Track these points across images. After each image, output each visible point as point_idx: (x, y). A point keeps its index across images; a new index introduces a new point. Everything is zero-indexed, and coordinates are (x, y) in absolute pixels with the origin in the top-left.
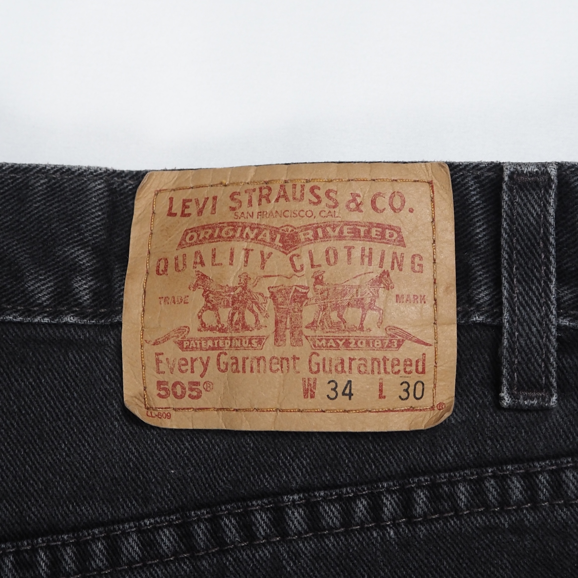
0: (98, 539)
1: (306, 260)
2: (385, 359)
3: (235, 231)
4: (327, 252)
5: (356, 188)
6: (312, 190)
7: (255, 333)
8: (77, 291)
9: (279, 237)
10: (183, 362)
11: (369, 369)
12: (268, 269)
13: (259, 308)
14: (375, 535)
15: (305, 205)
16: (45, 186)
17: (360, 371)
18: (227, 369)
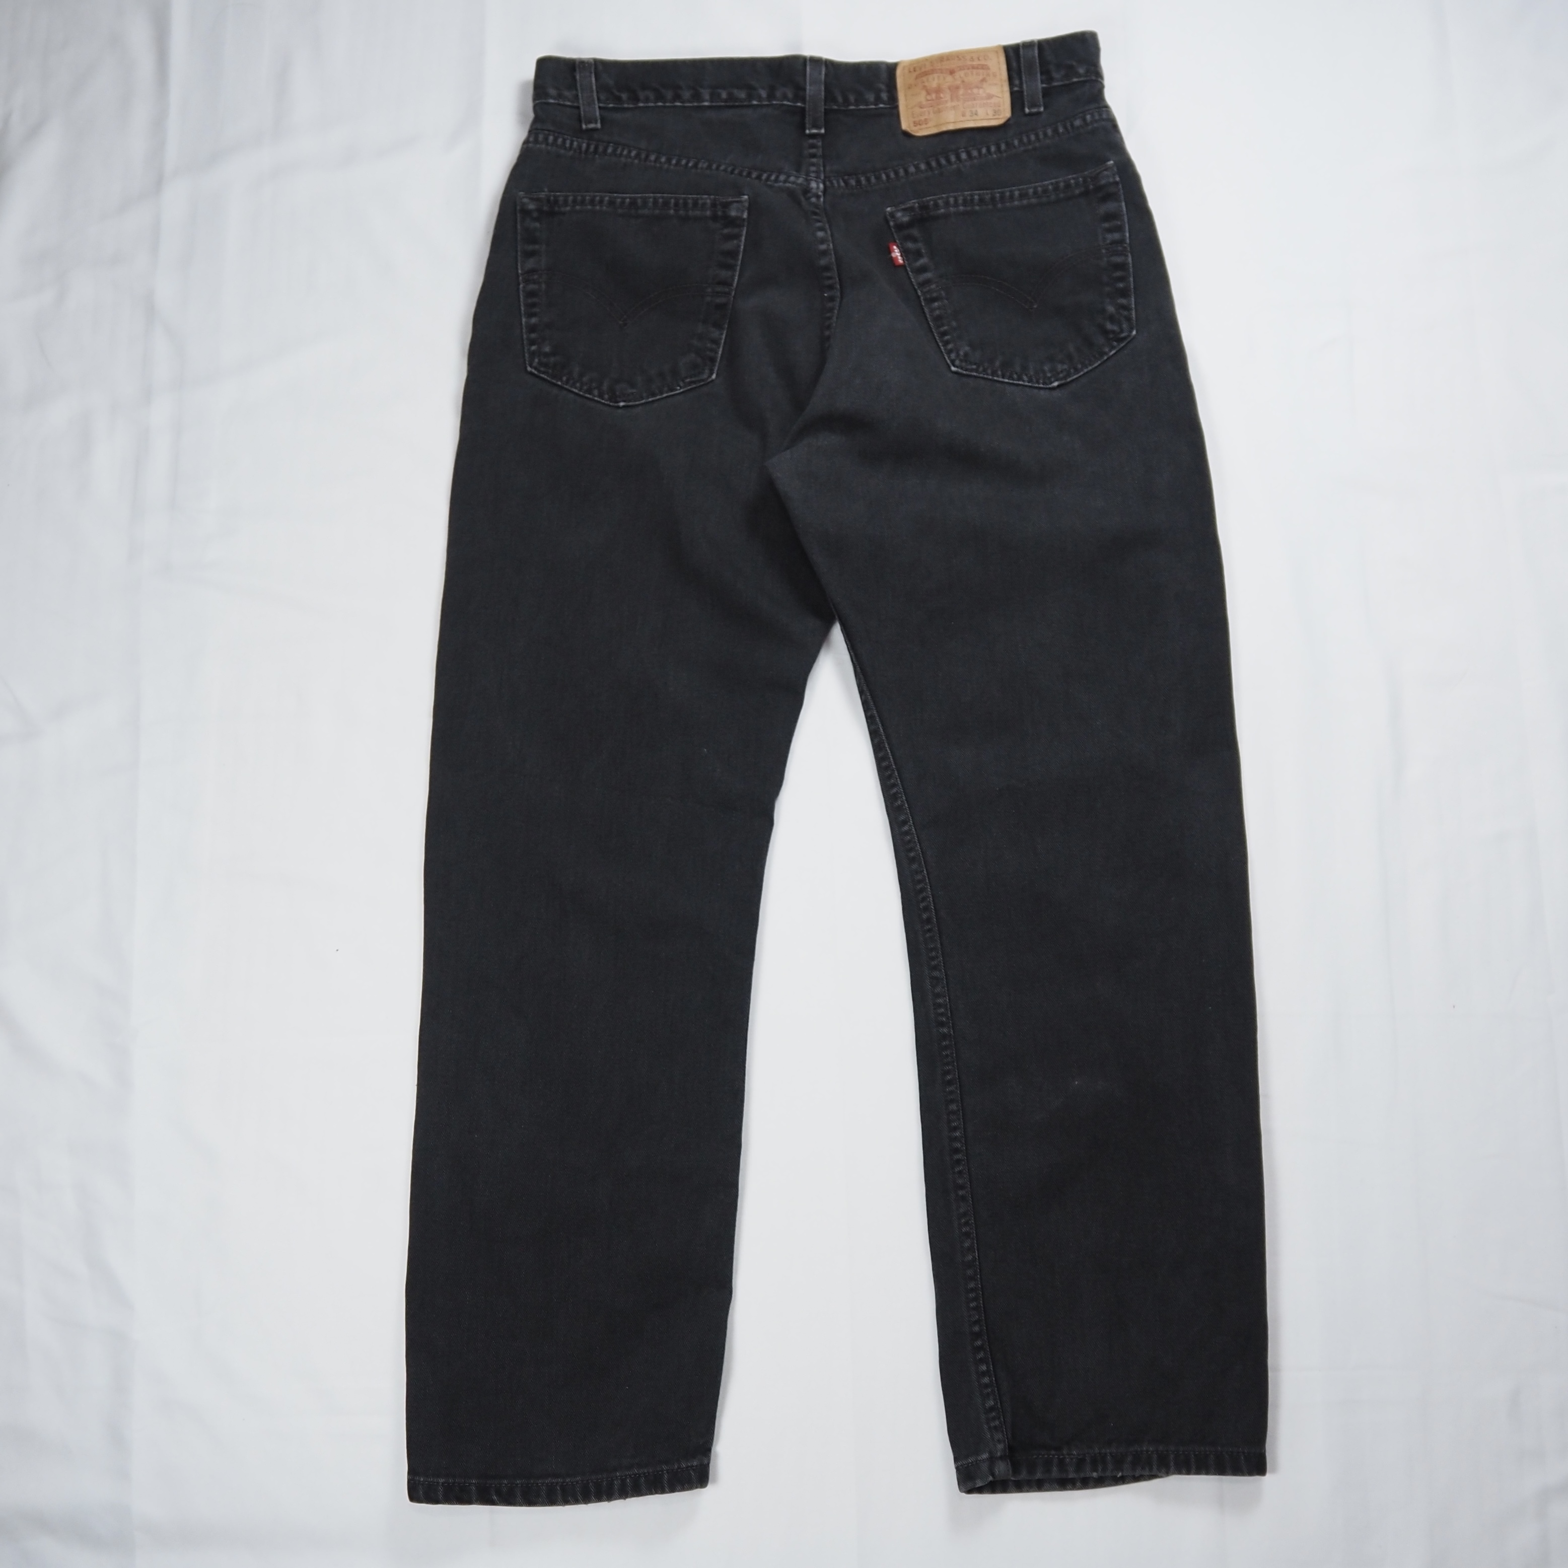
0: (901, 169)
1: (958, 77)
2: (988, 104)
4: (965, 74)
5: (972, 56)
6: (958, 58)
7: (944, 100)
8: (882, 97)
9: (948, 72)
10: (921, 113)
11: (982, 107)
12: (946, 80)
13: (944, 92)
14: (989, 157)
15: (956, 62)
16: (866, 68)
17: (979, 108)
18: (936, 113)
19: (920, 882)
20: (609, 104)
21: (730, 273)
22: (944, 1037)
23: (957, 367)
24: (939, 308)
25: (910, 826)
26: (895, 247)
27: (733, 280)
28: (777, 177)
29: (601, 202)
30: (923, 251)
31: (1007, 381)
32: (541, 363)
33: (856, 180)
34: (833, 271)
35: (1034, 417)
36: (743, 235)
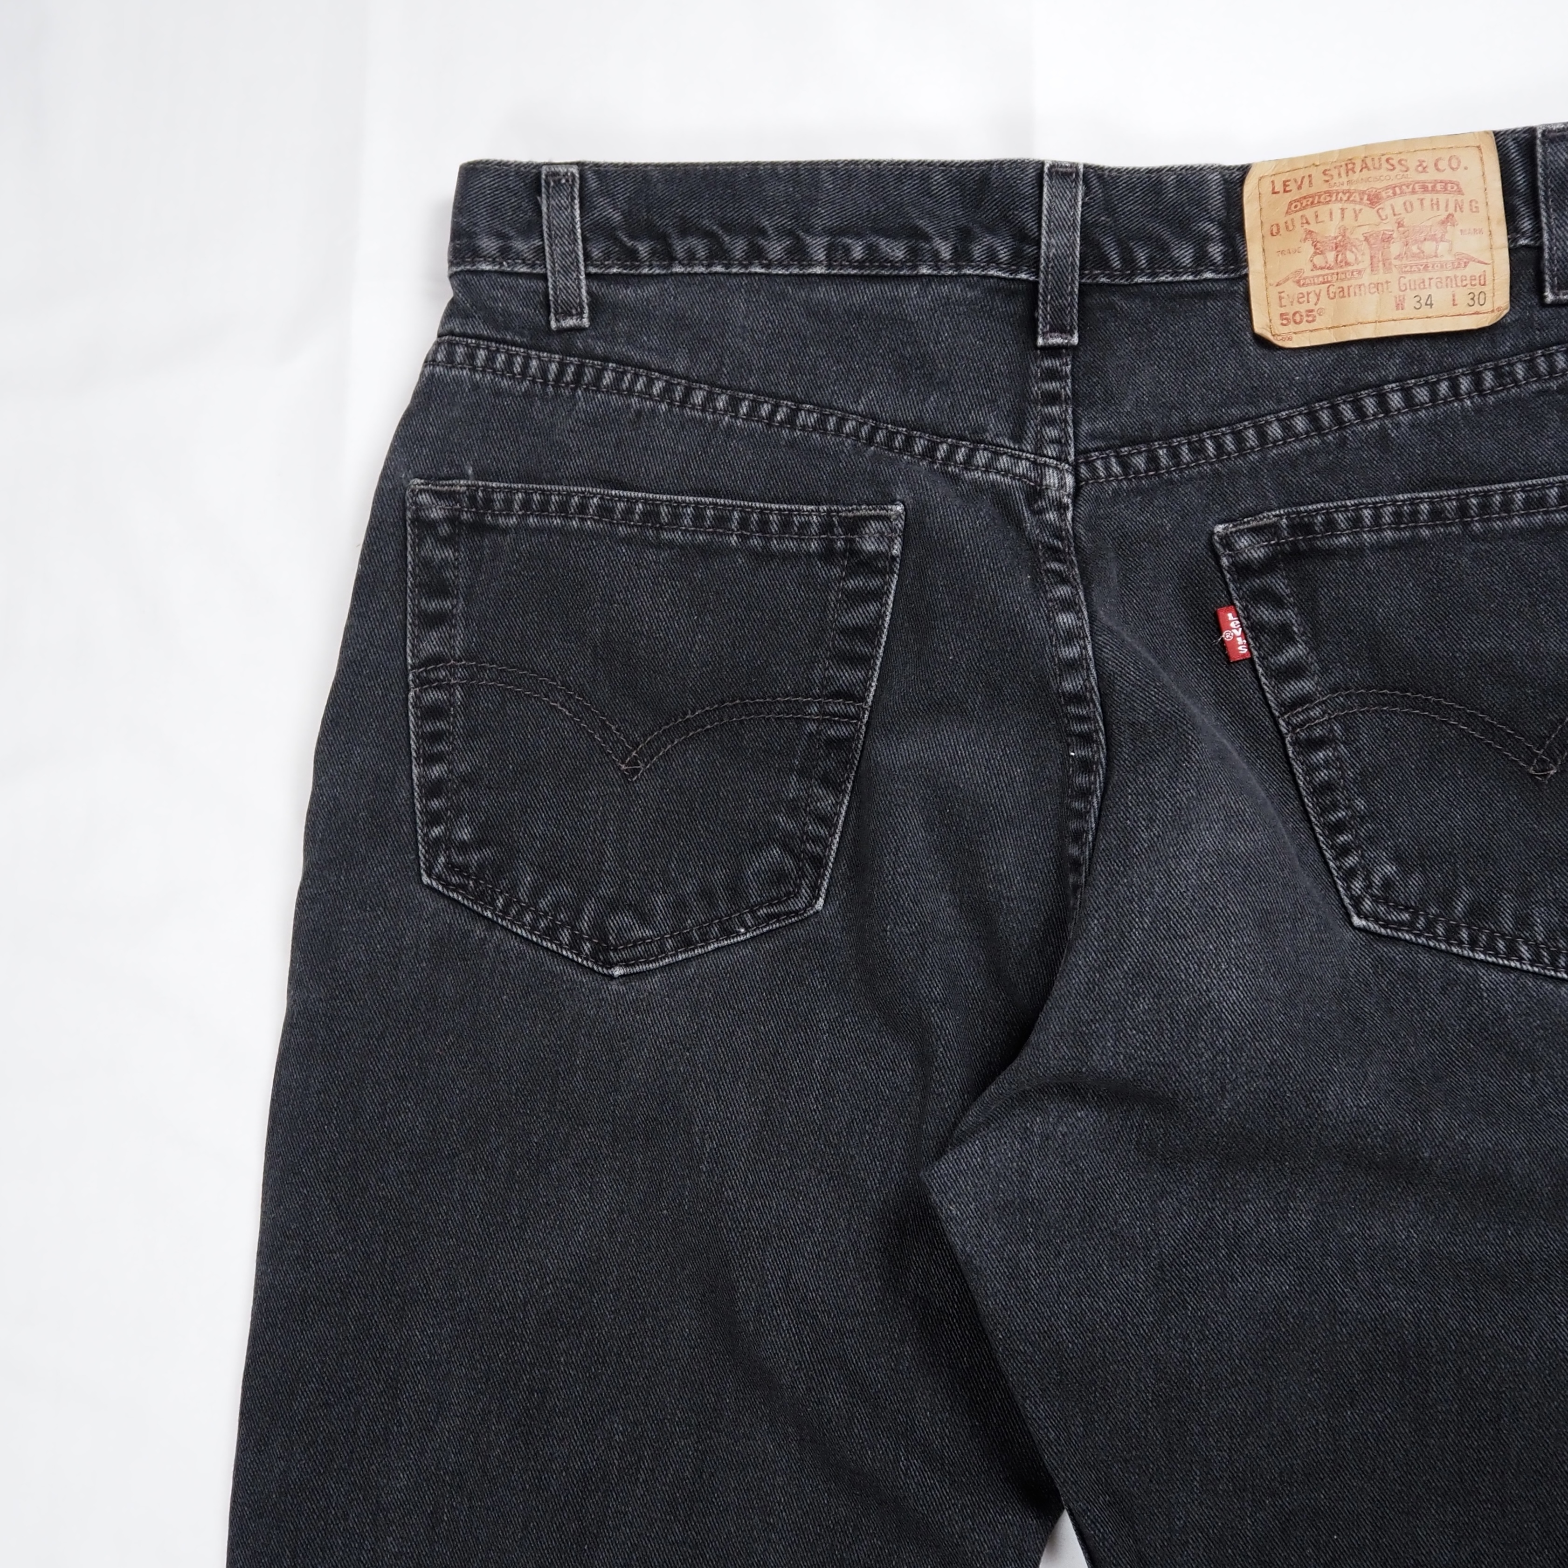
0: (1249, 428)
1: (1388, 211)
2: (1456, 277)
3: (1330, 196)
4: (1405, 203)
5: (1420, 156)
6: (1387, 160)
7: (1355, 267)
8: (1212, 254)
9: (1366, 197)
10: (1301, 296)
11: (1444, 284)
12: (1361, 220)
13: (1356, 249)
14: (1456, 405)
15: (1383, 172)
16: (1175, 181)
17: (1437, 287)
18: (1335, 296)
20: (610, 267)
21: (860, 675)
23: (1366, 918)
24: (1327, 764)
26: (1230, 616)
27: (867, 690)
28: (970, 457)
29: (583, 508)
30: (1295, 629)
31: (1482, 957)
32: (450, 866)
33: (1148, 457)
34: (1091, 705)
35: (1543, 1048)
36: (890, 593)
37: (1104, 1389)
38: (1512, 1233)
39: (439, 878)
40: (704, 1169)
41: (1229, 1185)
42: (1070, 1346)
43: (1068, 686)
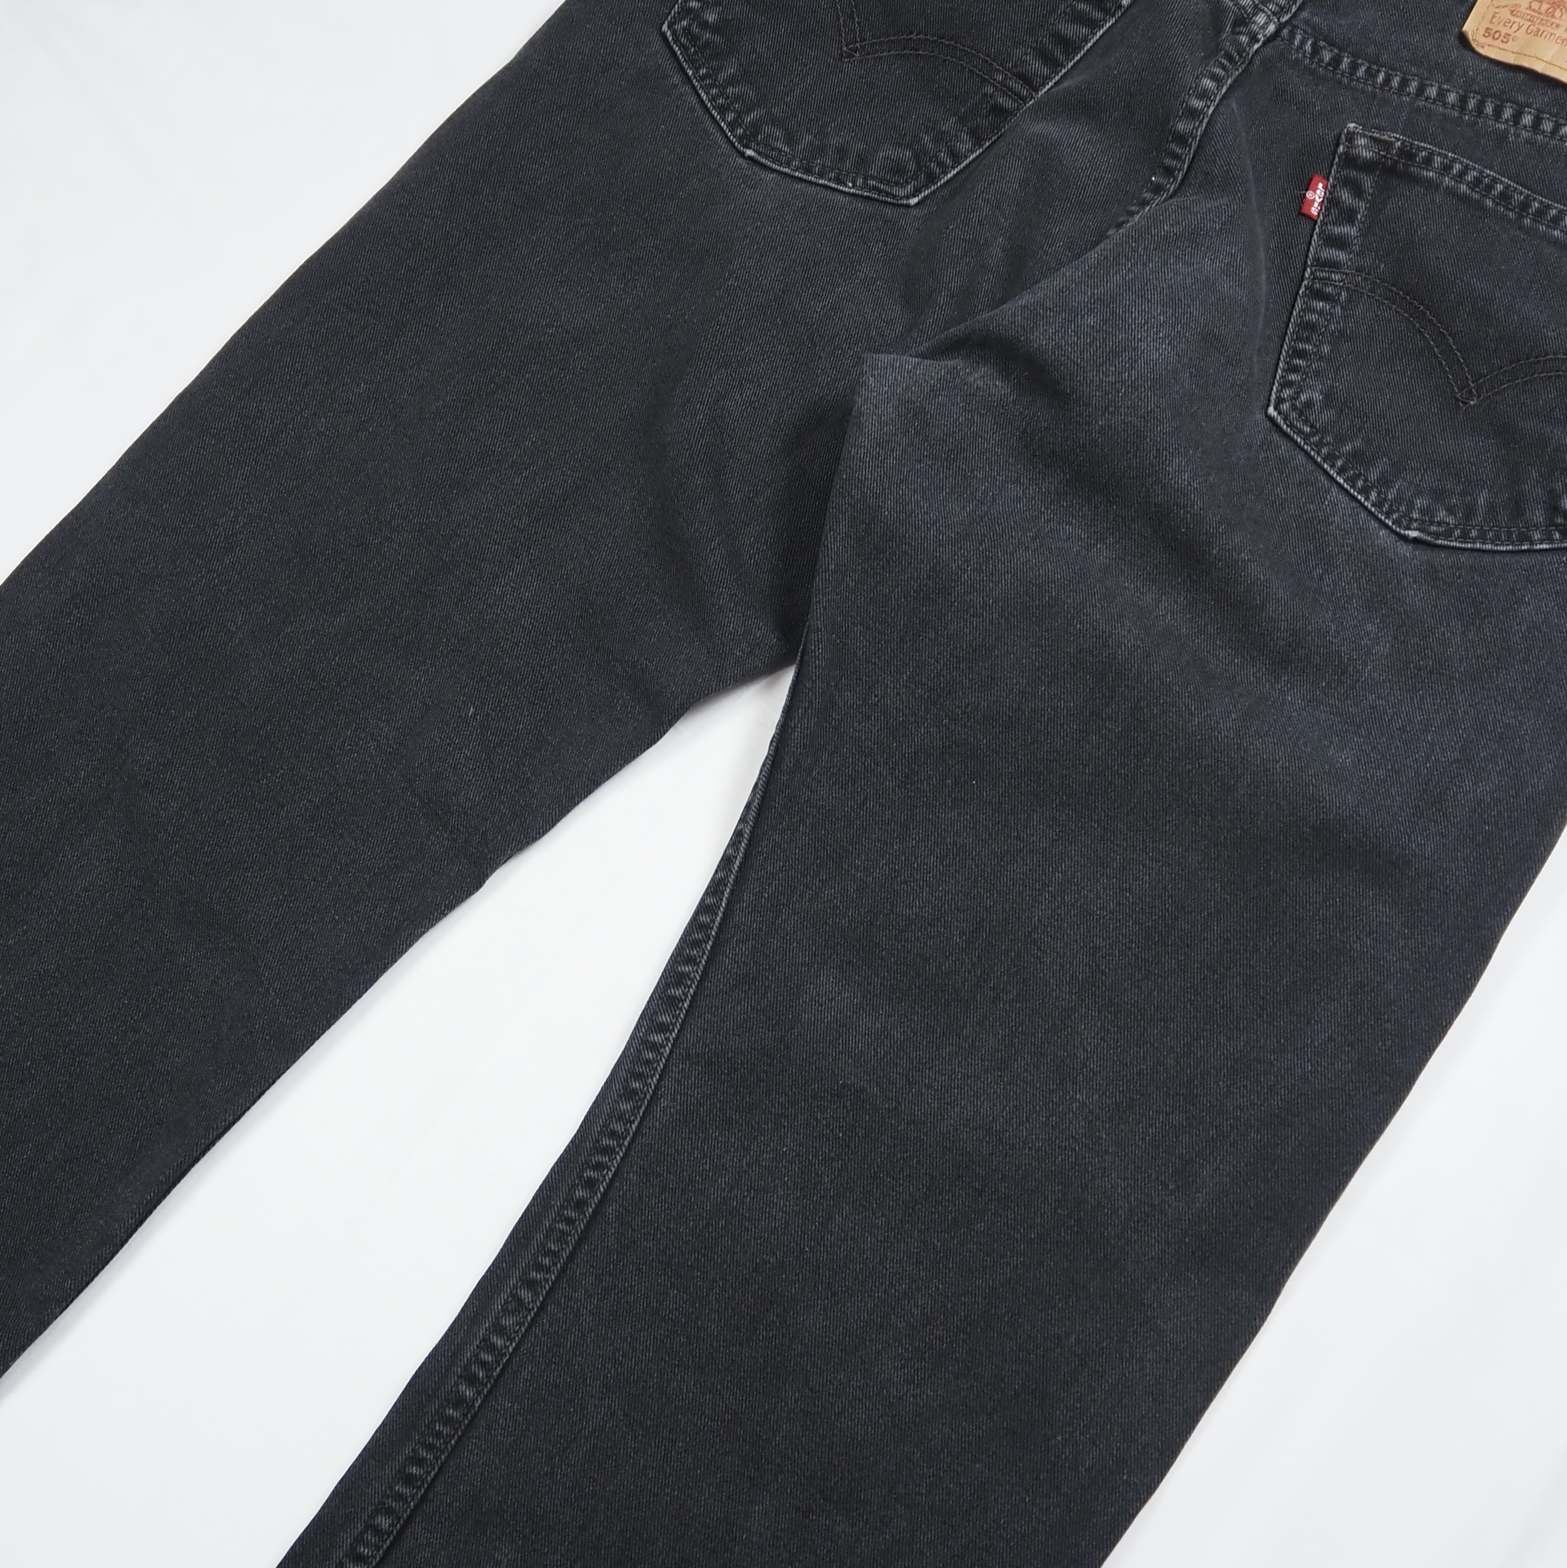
0: (1416, 81)
10: (1509, 21)
18: (1531, 33)
19: (613, 1135)
21: (1046, 71)
22: (459, 1402)
23: (1280, 413)
24: (1321, 313)
25: (667, 1039)
26: (1320, 186)
27: (1044, 85)
30: (1359, 217)
31: (1342, 481)
32: (687, 31)
33: (1335, 57)
34: (1187, 149)
35: (1342, 561)
36: (1103, 28)
37: (888, 561)
38: (1237, 663)
39: (674, 33)
40: (718, 295)
41: (1065, 504)
42: (886, 513)
43: (1181, 126)
